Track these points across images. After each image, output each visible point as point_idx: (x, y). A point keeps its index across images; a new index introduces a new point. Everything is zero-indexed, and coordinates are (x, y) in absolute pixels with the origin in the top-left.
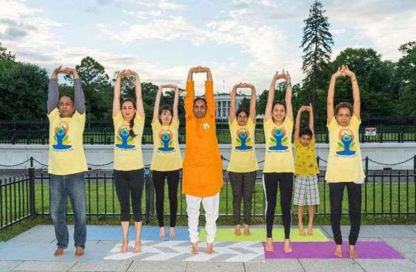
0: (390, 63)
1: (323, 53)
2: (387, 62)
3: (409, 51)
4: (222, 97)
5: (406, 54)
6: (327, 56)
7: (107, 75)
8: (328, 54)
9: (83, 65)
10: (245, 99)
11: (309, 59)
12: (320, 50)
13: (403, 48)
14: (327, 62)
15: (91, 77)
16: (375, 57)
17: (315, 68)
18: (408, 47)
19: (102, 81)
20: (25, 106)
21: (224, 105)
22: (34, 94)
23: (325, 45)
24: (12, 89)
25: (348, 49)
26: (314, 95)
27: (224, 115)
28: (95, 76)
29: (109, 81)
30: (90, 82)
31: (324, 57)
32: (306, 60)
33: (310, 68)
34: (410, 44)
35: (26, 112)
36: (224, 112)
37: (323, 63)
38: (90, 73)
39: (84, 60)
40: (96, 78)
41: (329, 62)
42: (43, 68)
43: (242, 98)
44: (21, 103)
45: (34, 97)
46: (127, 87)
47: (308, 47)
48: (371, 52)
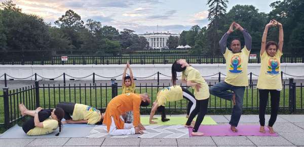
0: (263, 14)
1: (221, 8)
2: (262, 13)
3: (276, 7)
4: (156, 35)
5: (275, 9)
6: (224, 10)
7: (82, 21)
8: (224, 8)
9: (66, 15)
10: (171, 36)
11: (213, 11)
12: (220, 6)
13: (273, 5)
14: (224, 13)
15: (72, 23)
16: (254, 10)
17: (216, 17)
18: (276, 4)
19: (79, 25)
20: (29, 40)
21: (158, 40)
22: (35, 33)
23: (223, 3)
24: (20, 30)
25: (238, 5)
26: (215, 34)
27: (158, 46)
28: (75, 22)
29: (84, 25)
30: (72, 26)
31: (222, 10)
32: (211, 13)
33: (213, 17)
34: (277, 2)
35: (30, 44)
36: (158, 44)
37: (221, 14)
38: (71, 20)
39: (67, 12)
40: (75, 23)
41: (225, 14)
42: (40, 17)
43: (169, 36)
44: (27, 39)
45: (35, 35)
46: (95, 29)
47: (212, 4)
48: (252, 7)
